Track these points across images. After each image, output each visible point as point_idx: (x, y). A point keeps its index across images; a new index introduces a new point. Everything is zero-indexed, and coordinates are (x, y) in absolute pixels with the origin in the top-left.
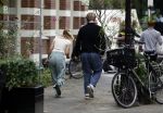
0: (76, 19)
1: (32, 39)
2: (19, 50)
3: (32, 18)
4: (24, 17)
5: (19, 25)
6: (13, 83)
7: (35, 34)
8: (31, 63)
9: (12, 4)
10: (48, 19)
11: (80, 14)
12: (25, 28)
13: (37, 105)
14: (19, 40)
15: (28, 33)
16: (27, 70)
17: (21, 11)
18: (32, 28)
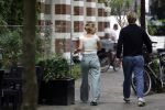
0: (100, 23)
3: (64, 23)
4: (58, 22)
5: (54, 29)
8: (64, 60)
10: (77, 23)
11: (103, 19)
14: (53, 41)
15: (61, 36)
16: (61, 65)
17: (55, 17)
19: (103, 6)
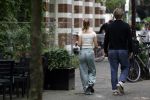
0: (97, 20)
1: (66, 35)
2: (57, 42)
3: (66, 20)
4: (60, 19)
5: (57, 25)
6: (53, 66)
7: (68, 31)
8: (66, 52)
9: (52, 9)
10: (77, 20)
11: (99, 16)
12: (61, 27)
13: (70, 81)
14: (57, 35)
15: (63, 31)
16: (63, 56)
18: (66, 26)
19: (99, 5)
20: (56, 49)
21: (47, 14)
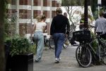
1: (26, 25)
2: (18, 31)
5: (18, 16)
6: (14, 52)
7: (28, 21)
9: (14, 3)
10: (36, 12)
14: (18, 25)
15: (23, 21)
17: (19, 7)
20: (17, 37)
21: (9, 6)
